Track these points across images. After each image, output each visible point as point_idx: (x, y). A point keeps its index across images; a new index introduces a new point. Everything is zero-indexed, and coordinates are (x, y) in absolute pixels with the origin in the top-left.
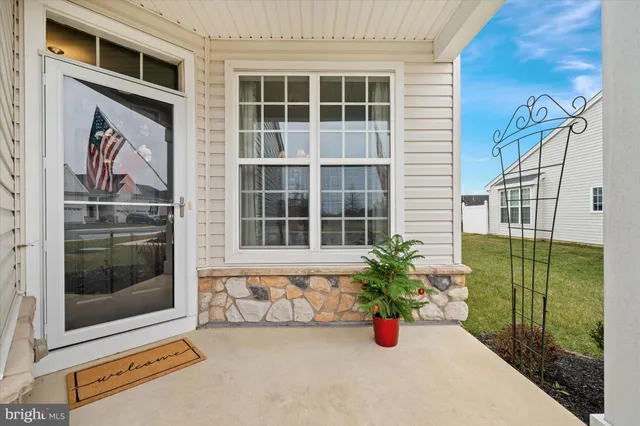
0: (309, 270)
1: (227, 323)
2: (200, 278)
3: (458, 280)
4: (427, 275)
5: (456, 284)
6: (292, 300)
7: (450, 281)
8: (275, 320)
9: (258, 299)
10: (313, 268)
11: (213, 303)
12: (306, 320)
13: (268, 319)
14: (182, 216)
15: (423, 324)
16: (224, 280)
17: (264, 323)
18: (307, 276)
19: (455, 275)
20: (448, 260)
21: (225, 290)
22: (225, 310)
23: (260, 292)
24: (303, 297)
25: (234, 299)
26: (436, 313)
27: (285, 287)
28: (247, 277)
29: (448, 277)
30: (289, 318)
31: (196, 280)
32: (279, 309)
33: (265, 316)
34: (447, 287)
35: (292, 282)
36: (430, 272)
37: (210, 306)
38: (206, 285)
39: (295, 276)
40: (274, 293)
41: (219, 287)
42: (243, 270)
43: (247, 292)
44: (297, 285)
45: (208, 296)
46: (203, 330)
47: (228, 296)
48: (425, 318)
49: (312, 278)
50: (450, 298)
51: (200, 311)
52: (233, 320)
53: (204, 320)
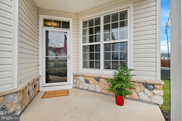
0: (99, 76)
1: (79, 88)
2: (74, 75)
3: (158, 87)
4: (143, 83)
5: (157, 89)
6: (95, 84)
7: (154, 87)
8: (90, 90)
9: (87, 83)
10: (100, 76)
11: (77, 82)
12: (99, 91)
13: (89, 89)
14: (69, 59)
15: (140, 102)
16: (79, 76)
17: (88, 90)
18: (99, 78)
19: (156, 84)
20: (154, 78)
21: (79, 79)
22: (79, 85)
23: (87, 81)
24: (98, 84)
25: (81, 82)
26: (147, 99)
27: (93, 81)
28: (84, 76)
29: (153, 85)
30: (94, 90)
31: (73, 76)
32: (92, 87)
33: (88, 88)
34: (153, 89)
35: (95, 79)
36: (144, 82)
37: (76, 83)
38: (75, 77)
39: (96, 78)
40: (91, 82)
41: (78, 78)
42: (82, 74)
43: (84, 81)
44: (97, 80)
45: (75, 80)
46: (74, 89)
47: (80, 81)
48: (142, 100)
49: (101, 79)
50: (154, 94)
51: (74, 84)
52: (80, 88)
53: (75, 86)
